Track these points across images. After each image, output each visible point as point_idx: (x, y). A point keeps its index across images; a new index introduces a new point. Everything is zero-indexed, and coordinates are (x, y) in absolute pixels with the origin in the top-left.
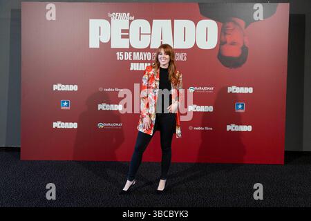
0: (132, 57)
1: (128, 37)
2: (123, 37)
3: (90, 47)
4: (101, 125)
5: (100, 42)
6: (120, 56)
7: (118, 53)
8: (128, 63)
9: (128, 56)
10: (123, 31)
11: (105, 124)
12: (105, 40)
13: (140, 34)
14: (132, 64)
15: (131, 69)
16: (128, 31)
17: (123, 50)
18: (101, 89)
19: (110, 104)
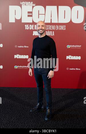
0: (34, 28)
1: (31, 16)
2: (29, 16)
3: (10, 22)
4: (16, 67)
5: (15, 18)
6: (27, 27)
7: (26, 26)
8: (32, 31)
9: (31, 27)
10: (29, 12)
11: (18, 67)
12: (18, 18)
13: (39, 14)
14: (34, 32)
15: (34, 35)
16: (31, 13)
17: (29, 24)
18: (16, 46)
19: (21, 55)
